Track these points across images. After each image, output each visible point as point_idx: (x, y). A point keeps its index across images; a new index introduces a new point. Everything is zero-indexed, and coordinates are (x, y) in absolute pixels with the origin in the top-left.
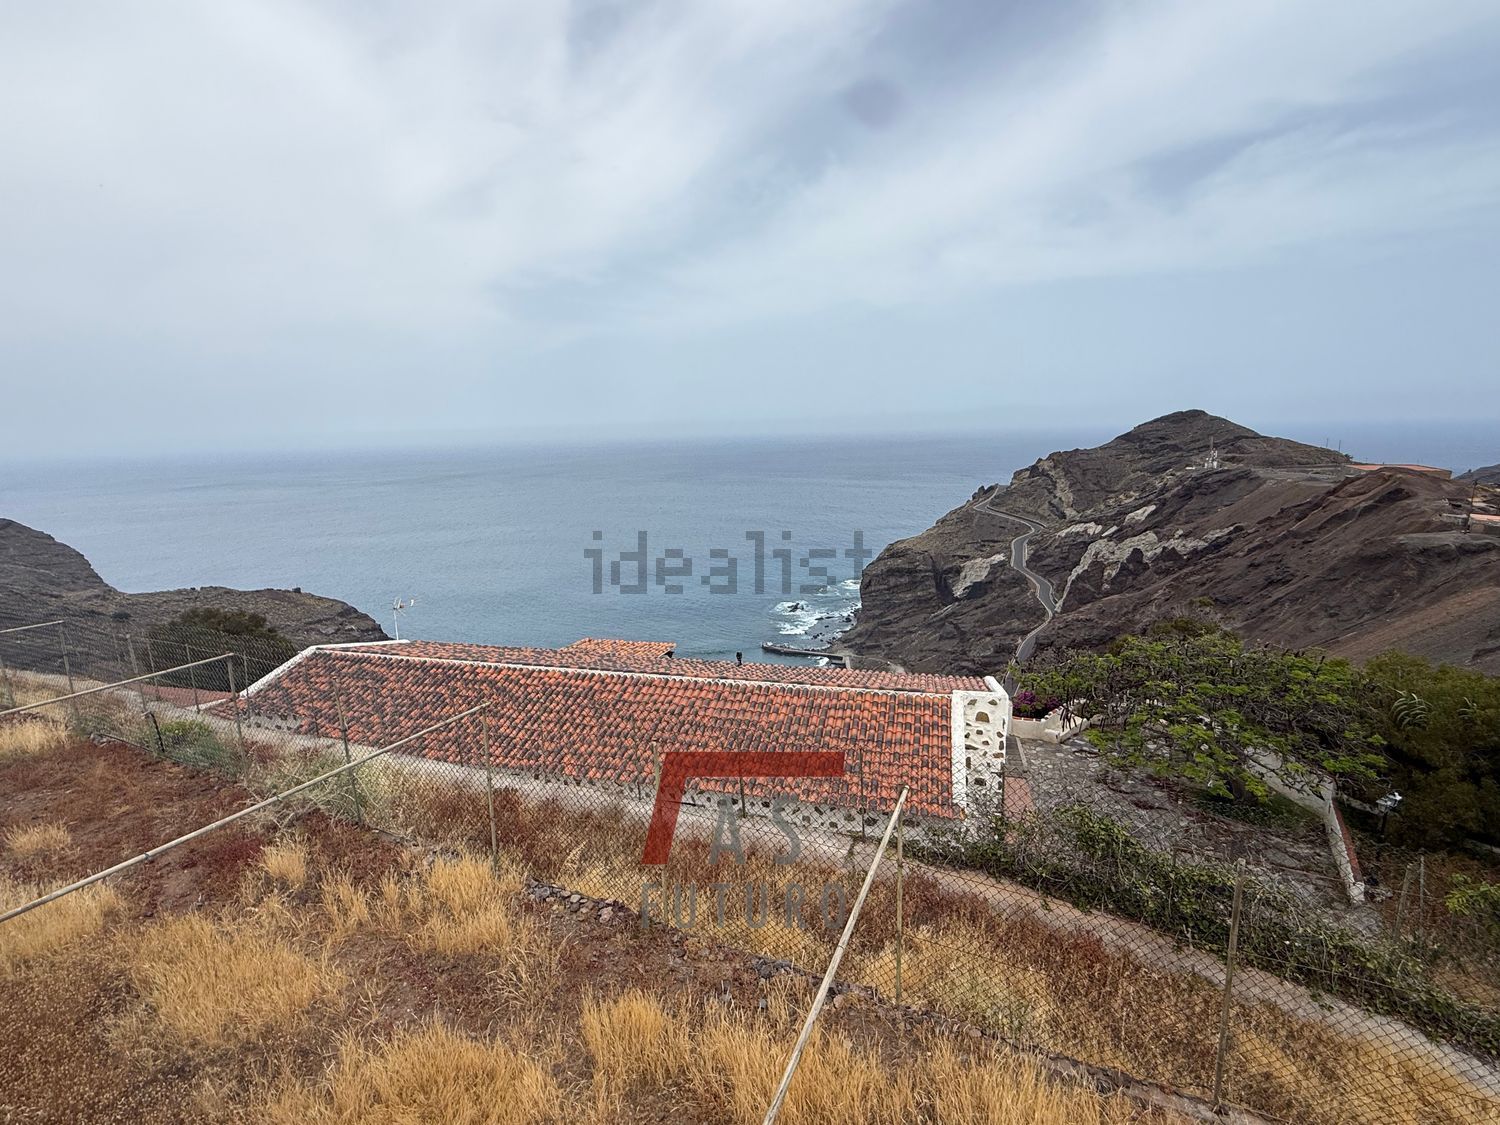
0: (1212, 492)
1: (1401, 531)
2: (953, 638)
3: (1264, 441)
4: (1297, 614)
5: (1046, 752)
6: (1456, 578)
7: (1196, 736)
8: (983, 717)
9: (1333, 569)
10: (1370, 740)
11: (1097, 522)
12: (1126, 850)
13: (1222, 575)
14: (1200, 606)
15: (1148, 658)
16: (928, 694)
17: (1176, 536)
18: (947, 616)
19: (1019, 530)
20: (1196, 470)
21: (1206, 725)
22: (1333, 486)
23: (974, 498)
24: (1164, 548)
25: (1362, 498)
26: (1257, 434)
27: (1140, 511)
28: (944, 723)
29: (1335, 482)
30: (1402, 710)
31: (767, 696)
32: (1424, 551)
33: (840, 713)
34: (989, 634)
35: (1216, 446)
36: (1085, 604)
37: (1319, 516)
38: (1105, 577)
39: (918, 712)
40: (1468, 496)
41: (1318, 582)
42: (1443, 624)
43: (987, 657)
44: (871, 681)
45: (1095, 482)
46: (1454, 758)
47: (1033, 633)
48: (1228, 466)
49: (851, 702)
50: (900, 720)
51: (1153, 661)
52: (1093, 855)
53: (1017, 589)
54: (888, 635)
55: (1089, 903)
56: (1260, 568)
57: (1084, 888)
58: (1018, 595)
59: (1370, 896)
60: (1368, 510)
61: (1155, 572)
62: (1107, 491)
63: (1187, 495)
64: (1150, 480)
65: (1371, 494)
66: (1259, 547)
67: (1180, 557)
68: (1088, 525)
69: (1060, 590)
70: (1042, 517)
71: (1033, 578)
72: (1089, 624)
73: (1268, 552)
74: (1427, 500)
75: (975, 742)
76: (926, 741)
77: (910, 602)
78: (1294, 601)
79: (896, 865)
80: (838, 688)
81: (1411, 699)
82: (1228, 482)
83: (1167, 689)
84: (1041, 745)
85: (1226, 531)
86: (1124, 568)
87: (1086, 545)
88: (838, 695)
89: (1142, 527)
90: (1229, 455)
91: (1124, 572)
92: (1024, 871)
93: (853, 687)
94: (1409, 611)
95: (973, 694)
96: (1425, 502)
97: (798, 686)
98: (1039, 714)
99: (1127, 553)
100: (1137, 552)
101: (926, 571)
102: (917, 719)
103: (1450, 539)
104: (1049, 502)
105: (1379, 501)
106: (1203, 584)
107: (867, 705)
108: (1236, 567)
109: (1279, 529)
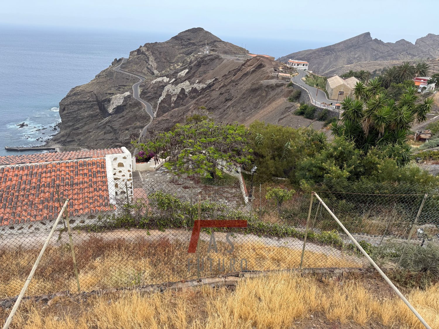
0: (207, 64)
1: (262, 80)
2: (110, 133)
3: (223, 43)
4: (234, 111)
5: (151, 175)
6: (275, 95)
7: (200, 159)
8: (121, 165)
9: (244, 94)
10: (249, 151)
11: (167, 76)
12: (175, 204)
13: (212, 98)
14: (202, 110)
15: (184, 131)
16: (94, 159)
17: (196, 83)
18: (106, 123)
19: (135, 80)
20: (201, 54)
21: (204, 154)
22: (244, 62)
23: (113, 64)
24: (192, 88)
25: (252, 67)
26: (221, 40)
27: (183, 72)
28: (103, 170)
29: (244, 61)
30: (257, 140)
31: (3, 173)
32: (267, 86)
33: (49, 175)
34: (127, 129)
35: (208, 44)
36: (165, 113)
37: (240, 74)
38: (172, 101)
39: (90, 167)
40: (278, 66)
41: (240, 99)
42: (271, 111)
43: (127, 140)
44: (65, 157)
45: (165, 58)
46: (269, 153)
47: (146, 127)
48: (212, 53)
49: (54, 168)
50: (81, 172)
51: (186, 132)
52: (164, 209)
53: (137, 108)
54: (78, 134)
55: (164, 227)
56: (224, 94)
57: (162, 222)
58: (138, 111)
59: (250, 200)
60: (254, 71)
61: (190, 98)
62: (170, 63)
63: (199, 65)
64: (186, 58)
65: (254, 65)
66: (223, 86)
67: (198, 91)
68: (163, 78)
69: (155, 107)
70: (144, 74)
71: (143, 103)
72: (167, 121)
73: (225, 89)
74: (268, 68)
75: (119, 176)
76: (95, 179)
77: (87, 117)
78: (233, 107)
79: (68, 236)
80: (46, 163)
81: (259, 136)
82: (212, 60)
83: (191, 143)
84: (148, 173)
85: (212, 80)
86: (178, 97)
87: (163, 87)
88: (46, 166)
89: (184, 79)
90: (212, 48)
91: (179, 98)
92: (139, 223)
93: (54, 161)
94: (264, 107)
95: (115, 155)
96: (268, 69)
97: (22, 165)
98: (147, 160)
99: (179, 90)
100: (183, 90)
101: (93, 101)
102: (90, 171)
103: (273, 82)
104: (147, 67)
105: (256, 68)
106: (206, 102)
107: (63, 168)
108: (216, 95)
109: (229, 79)
